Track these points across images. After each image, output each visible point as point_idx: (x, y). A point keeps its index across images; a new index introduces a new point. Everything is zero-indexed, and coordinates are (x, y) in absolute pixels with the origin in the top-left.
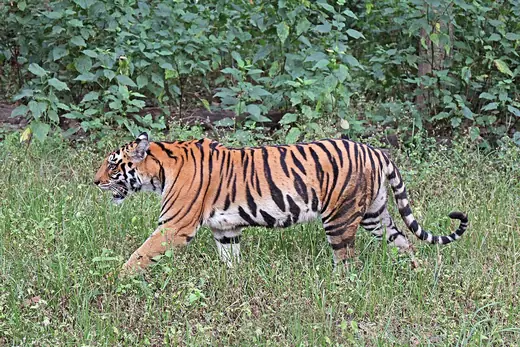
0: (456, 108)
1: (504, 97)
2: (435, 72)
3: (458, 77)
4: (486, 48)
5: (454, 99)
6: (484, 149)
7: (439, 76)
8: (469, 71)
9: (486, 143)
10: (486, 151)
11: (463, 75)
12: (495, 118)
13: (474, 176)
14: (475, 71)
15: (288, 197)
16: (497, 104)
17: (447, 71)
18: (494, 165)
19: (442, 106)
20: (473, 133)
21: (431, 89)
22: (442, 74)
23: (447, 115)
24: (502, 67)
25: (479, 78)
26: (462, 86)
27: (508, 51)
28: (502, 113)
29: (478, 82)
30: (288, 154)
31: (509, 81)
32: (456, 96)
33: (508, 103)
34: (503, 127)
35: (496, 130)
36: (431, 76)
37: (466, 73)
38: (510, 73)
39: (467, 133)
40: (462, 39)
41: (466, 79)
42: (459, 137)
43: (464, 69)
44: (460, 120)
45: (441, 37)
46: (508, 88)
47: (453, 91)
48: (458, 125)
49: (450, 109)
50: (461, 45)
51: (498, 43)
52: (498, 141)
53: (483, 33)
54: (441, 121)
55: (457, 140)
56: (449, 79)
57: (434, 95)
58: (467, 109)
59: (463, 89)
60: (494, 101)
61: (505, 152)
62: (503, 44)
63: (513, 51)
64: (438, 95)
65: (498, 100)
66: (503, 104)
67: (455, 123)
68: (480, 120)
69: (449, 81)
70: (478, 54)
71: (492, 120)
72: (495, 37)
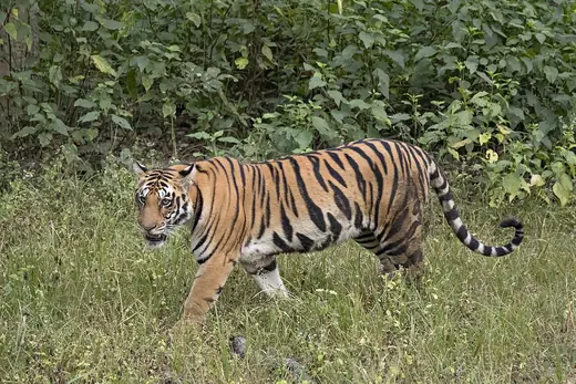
0: (45, 121)
1: (106, 104)
2: (14, 75)
3: (46, 80)
4: (79, 40)
5: (41, 109)
6: (84, 173)
7: (20, 79)
8: (59, 71)
9: (86, 166)
10: (87, 176)
11: (51, 78)
12: (97, 131)
13: (70, 210)
14: (68, 71)
15: (329, 215)
16: (98, 113)
17: (31, 72)
18: (98, 193)
19: (26, 119)
20: (69, 153)
21: (11, 97)
22: (24, 77)
23: (32, 130)
24: (102, 65)
25: (72, 80)
26: (51, 91)
27: (108, 44)
28: (105, 126)
29: (73, 85)
30: (322, 164)
31: (111, 83)
32: (45, 105)
33: (112, 111)
34: (108, 143)
35: (99, 148)
36: (10, 79)
37: (55, 74)
38: (112, 72)
39: (60, 152)
40: (48, 30)
41: (56, 82)
42: (51, 160)
43: (53, 69)
44: (50, 137)
45: (19, 28)
46: (111, 91)
47: (39, 98)
48: (48, 143)
49: (37, 122)
50: (47, 37)
51: (94, 33)
52: (103, 162)
53: (74, 21)
54: (26, 139)
55: (48, 163)
56: (33, 83)
57: (14, 104)
58: (59, 122)
59: (53, 95)
60: (92, 109)
61: (110, 175)
62: (102, 34)
63: (115, 43)
64: (19, 104)
65: (99, 109)
66: (106, 113)
67: (44, 140)
68: (77, 136)
69: (33, 86)
70: (70, 48)
71: (92, 134)
72: (89, 26)
